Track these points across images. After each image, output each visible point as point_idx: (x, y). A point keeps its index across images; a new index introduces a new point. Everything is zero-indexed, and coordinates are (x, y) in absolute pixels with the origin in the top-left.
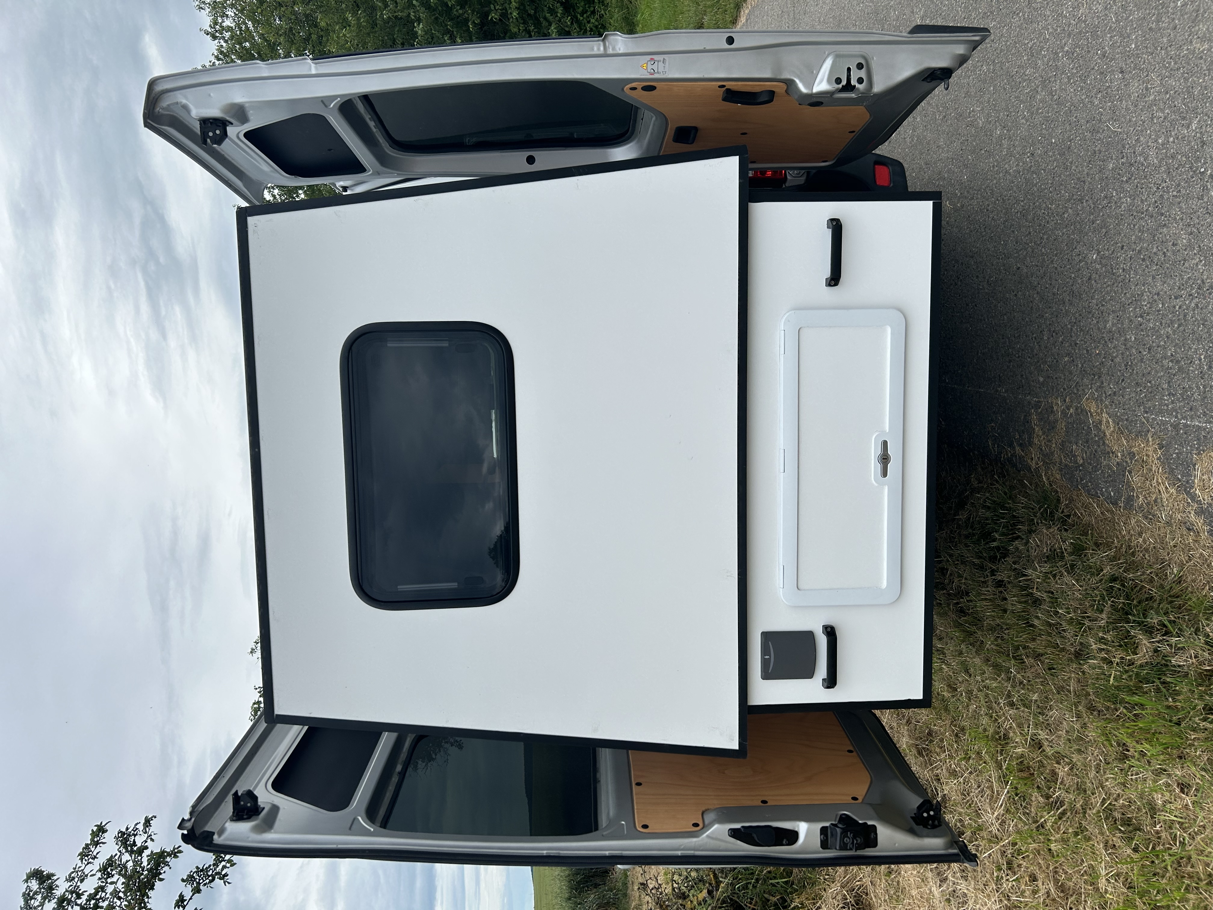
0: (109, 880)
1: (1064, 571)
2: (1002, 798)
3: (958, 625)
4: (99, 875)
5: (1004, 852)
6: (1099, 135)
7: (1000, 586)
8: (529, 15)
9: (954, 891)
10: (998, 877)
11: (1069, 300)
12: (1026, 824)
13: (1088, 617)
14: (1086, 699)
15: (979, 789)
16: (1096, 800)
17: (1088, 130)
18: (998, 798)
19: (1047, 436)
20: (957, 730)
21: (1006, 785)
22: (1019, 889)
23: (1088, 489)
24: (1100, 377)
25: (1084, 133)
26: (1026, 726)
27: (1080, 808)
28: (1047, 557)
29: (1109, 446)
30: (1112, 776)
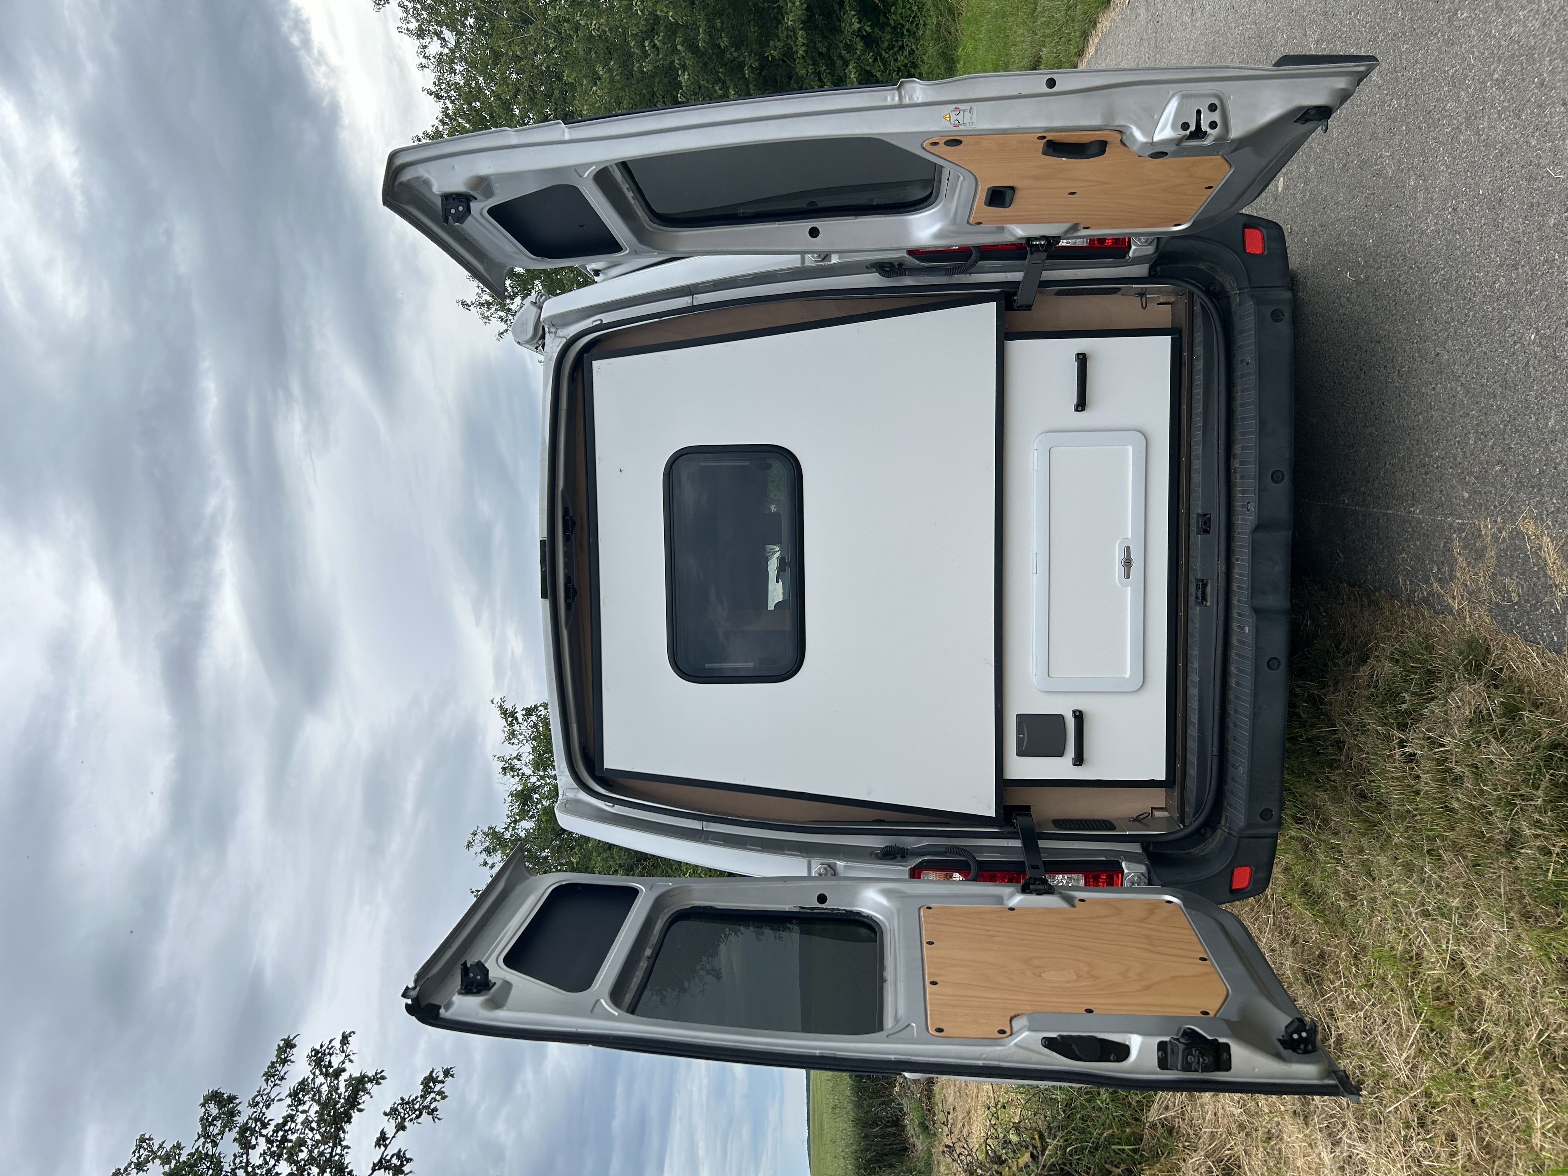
0: (300, 1108)
1: (1490, 738)
2: (1413, 1035)
3: (1357, 813)
4: (289, 1101)
5: (1415, 1105)
6: (1537, 183)
7: (1411, 761)
8: (821, 54)
9: (1350, 1157)
10: (1406, 1136)
11: (1501, 393)
12: (1442, 1068)
13: (1521, 795)
14: (1520, 903)
15: (1384, 1026)
16: (1532, 1034)
17: (1523, 177)
18: (1408, 1035)
19: (1473, 567)
20: (1356, 950)
21: (1418, 1019)
22: (1433, 1152)
23: (1525, 634)
24: (1540, 490)
25: (1519, 181)
26: (1444, 941)
27: (1511, 1044)
28: (1471, 720)
29: (1551, 578)
30: (1551, 1000)
